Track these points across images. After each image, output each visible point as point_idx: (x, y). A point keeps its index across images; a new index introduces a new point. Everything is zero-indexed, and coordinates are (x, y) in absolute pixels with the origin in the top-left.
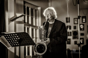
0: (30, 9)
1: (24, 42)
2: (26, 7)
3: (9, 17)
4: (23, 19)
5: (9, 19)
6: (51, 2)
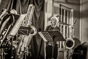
0: (65, 10)
2: (62, 9)
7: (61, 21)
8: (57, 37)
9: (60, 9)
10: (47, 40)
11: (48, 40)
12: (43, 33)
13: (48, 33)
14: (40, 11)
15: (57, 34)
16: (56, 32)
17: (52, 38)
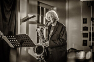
0: (45, 9)
1: (25, 43)
2: (41, 7)
3: (21, 17)
4: (37, 20)
5: (21, 19)
6: (68, 2)
7: (40, 22)
8: (26, 42)
9: (39, 7)
10: (13, 45)
11: (15, 45)
12: (8, 37)
13: (14, 38)
14: (10, 11)
15: (25, 39)
16: (23, 36)
17: (19, 44)
